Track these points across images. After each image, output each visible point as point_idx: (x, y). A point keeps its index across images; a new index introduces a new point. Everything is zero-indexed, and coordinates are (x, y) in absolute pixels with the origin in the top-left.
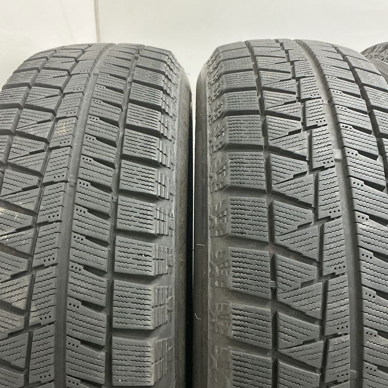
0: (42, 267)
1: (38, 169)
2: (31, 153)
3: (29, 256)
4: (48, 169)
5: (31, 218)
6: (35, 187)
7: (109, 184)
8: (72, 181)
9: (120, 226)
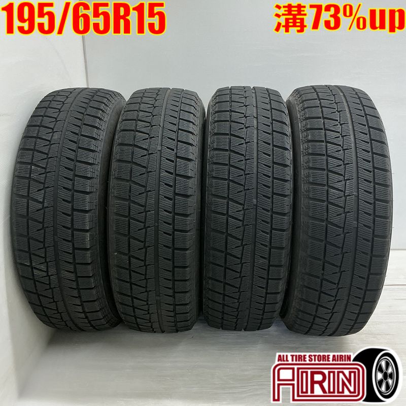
0: (48, 187)
1: (46, 152)
2: (44, 146)
3: (44, 183)
4: (50, 152)
5: (44, 170)
6: (45, 159)
7: (73, 158)
8: (59, 156)
9: (76, 174)
